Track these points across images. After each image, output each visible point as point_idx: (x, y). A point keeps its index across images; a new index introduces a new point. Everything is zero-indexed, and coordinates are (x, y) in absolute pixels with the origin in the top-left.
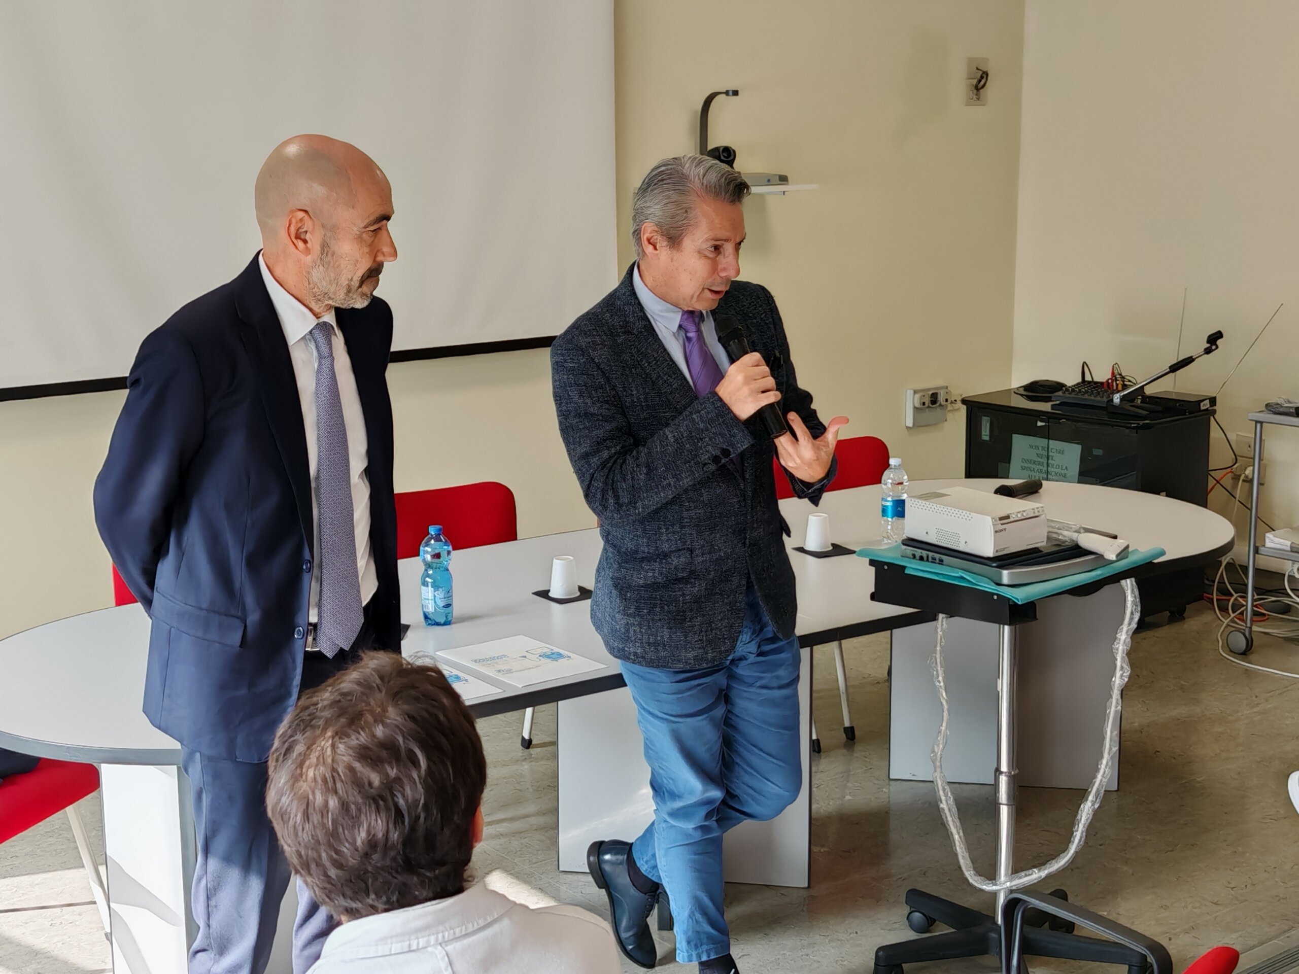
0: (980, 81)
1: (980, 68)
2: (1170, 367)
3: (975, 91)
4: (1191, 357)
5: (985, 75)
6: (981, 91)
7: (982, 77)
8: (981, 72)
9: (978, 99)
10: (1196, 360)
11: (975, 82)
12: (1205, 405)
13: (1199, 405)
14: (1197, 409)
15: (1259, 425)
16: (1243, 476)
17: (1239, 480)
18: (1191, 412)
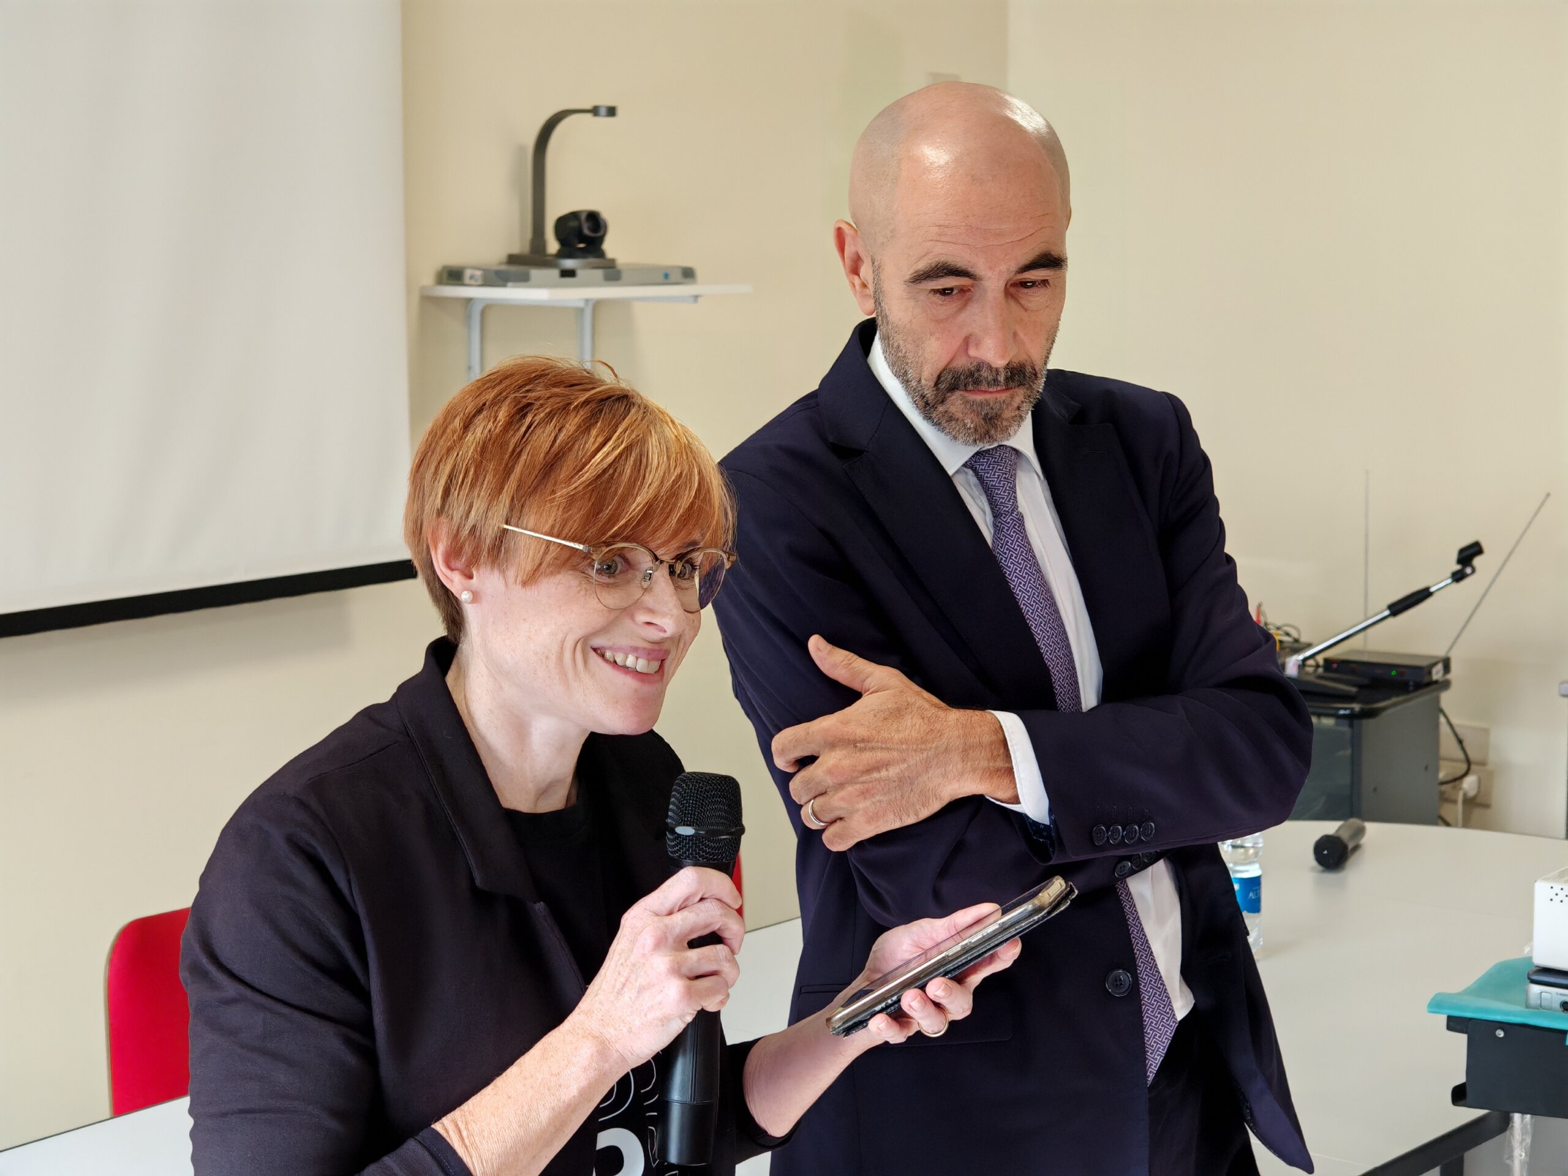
2: (1390, 607)
4: (1427, 589)
10: (1437, 593)
12: (1437, 674)
13: (1430, 673)
14: (1426, 680)
16: (1461, 794)
17: (1455, 802)
18: (1418, 686)
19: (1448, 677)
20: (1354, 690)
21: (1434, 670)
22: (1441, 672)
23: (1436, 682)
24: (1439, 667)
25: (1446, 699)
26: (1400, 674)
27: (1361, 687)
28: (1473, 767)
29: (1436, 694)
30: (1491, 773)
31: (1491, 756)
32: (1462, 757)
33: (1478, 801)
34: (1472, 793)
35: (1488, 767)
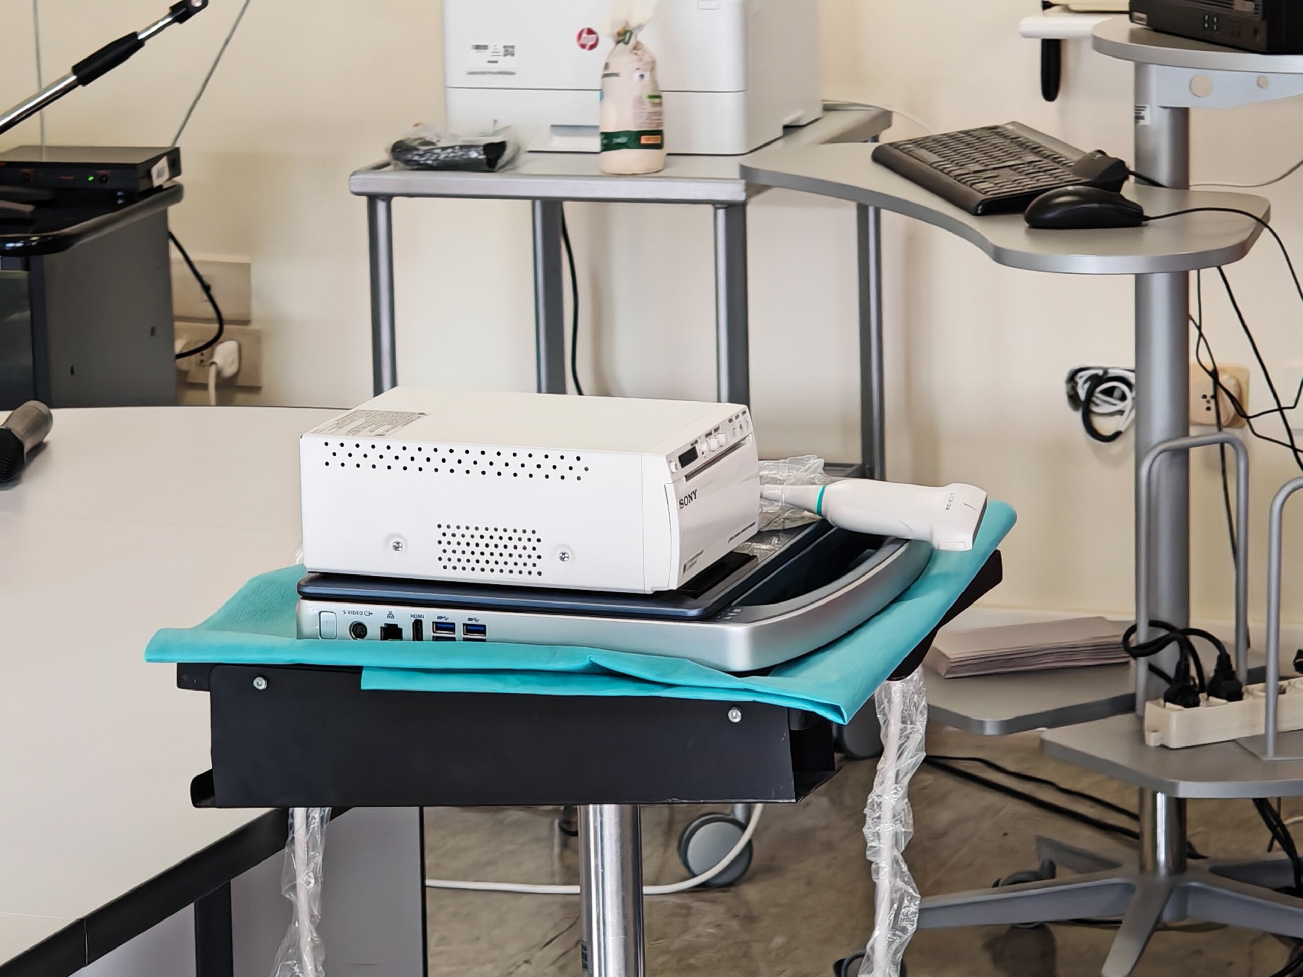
2: (76, 69)
4: (134, 35)
10: (147, 42)
12: (160, 175)
13: (149, 175)
14: (143, 186)
15: (381, 206)
16: (213, 371)
17: (205, 386)
18: (132, 197)
19: (177, 179)
20: (28, 208)
21: (154, 171)
22: (167, 175)
23: (160, 188)
24: (164, 163)
25: (174, 211)
26: (101, 179)
27: (38, 204)
28: (226, 327)
29: (160, 209)
30: (257, 338)
31: (257, 311)
32: (210, 311)
33: (241, 381)
34: (230, 371)
35: (254, 326)
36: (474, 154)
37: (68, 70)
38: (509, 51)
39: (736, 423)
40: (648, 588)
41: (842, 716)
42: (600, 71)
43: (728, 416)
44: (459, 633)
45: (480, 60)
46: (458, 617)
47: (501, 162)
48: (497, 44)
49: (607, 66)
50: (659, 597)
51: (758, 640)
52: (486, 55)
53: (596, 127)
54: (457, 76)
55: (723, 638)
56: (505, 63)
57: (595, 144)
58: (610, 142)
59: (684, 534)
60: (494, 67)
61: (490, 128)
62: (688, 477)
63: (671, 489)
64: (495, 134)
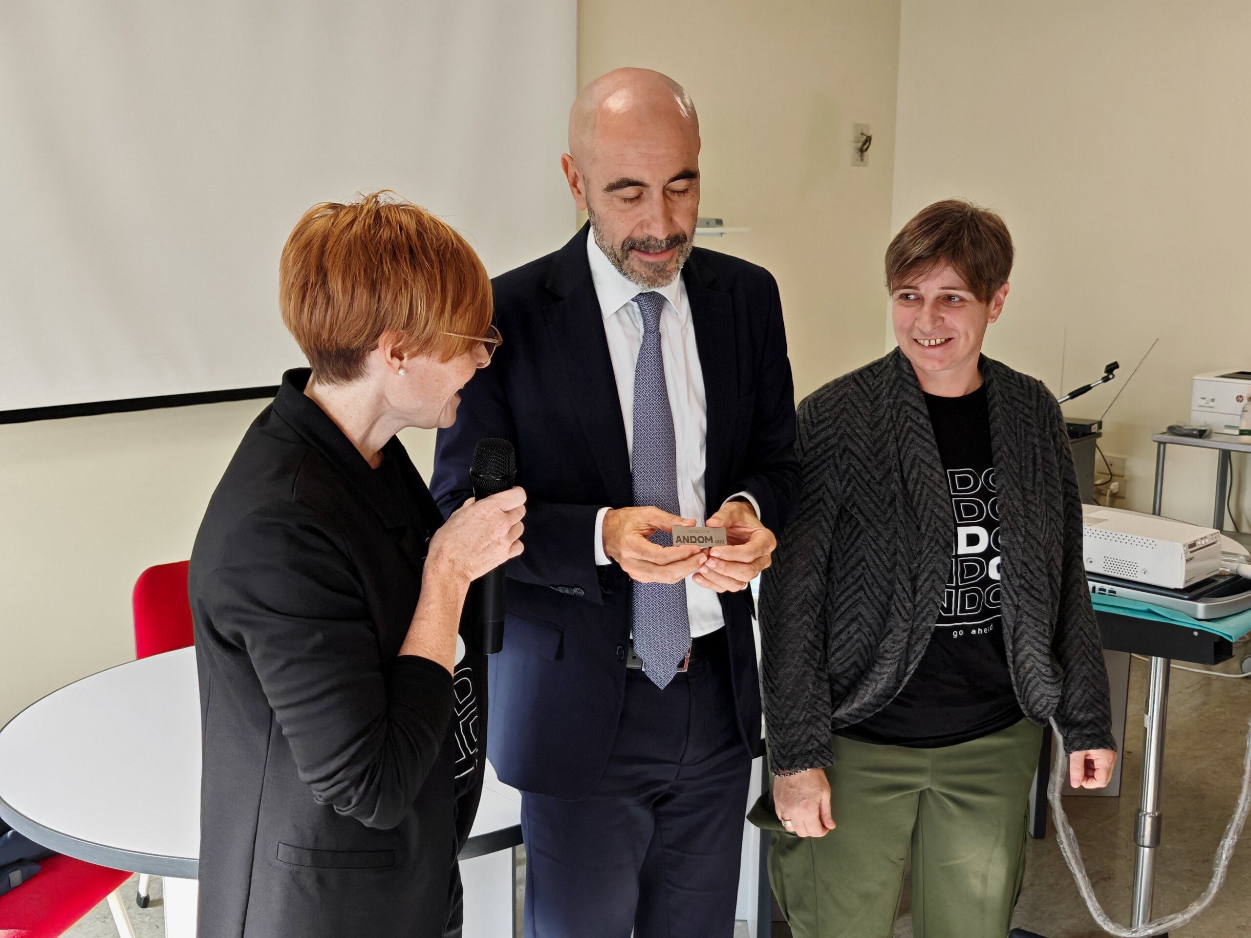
0: (864, 144)
1: (864, 133)
2: (1070, 394)
3: (859, 153)
4: (1089, 385)
5: (868, 140)
6: (865, 154)
7: (866, 141)
8: (865, 137)
9: (862, 160)
10: (1094, 388)
11: (860, 145)
12: (1095, 429)
13: (1091, 428)
14: (1088, 432)
15: (1162, 446)
16: (1109, 491)
17: (1105, 495)
18: (1084, 435)
19: (1101, 431)
21: (1093, 427)
22: (1097, 429)
23: (1094, 433)
24: (1096, 426)
25: (1099, 441)
28: (1113, 477)
29: (1094, 439)
30: (1126, 481)
31: (1126, 473)
32: (1108, 472)
33: (1118, 495)
34: (1115, 491)
35: (1125, 478)
36: (1195, 432)
37: (1067, 394)
38: (1213, 400)
39: (1214, 536)
40: (1172, 586)
41: (1232, 639)
42: (1242, 410)
43: (1211, 533)
44: (1107, 593)
45: (1203, 402)
46: (1108, 587)
47: (1204, 436)
48: (1210, 397)
49: (1244, 408)
50: (1176, 590)
51: (1208, 609)
52: (1205, 401)
53: (1238, 427)
54: (1194, 407)
55: (1196, 607)
56: (1212, 404)
57: (1237, 432)
58: (1243, 433)
59: (1187, 571)
60: (1207, 405)
61: (1203, 424)
62: (1191, 552)
63: (1183, 555)
64: (1204, 426)
